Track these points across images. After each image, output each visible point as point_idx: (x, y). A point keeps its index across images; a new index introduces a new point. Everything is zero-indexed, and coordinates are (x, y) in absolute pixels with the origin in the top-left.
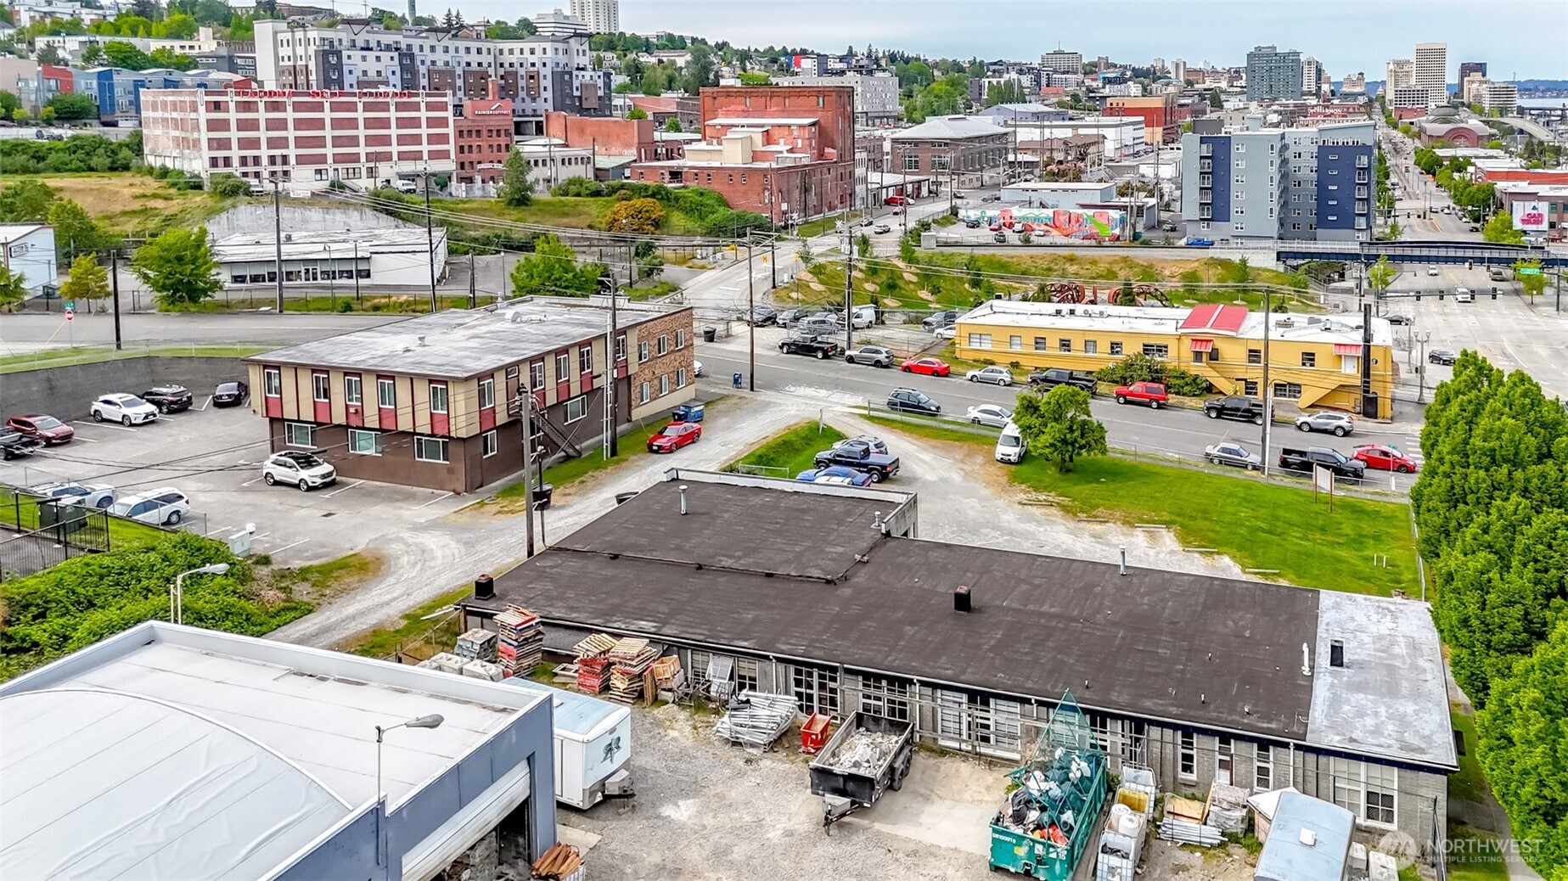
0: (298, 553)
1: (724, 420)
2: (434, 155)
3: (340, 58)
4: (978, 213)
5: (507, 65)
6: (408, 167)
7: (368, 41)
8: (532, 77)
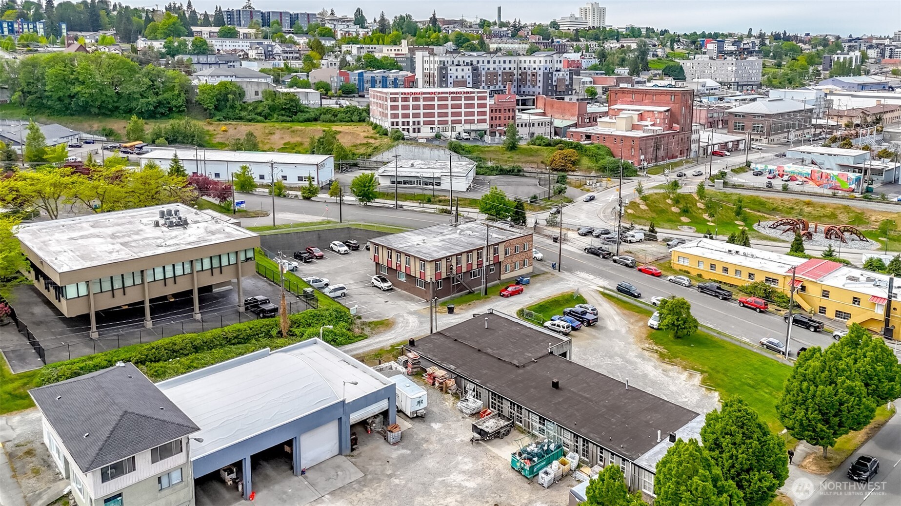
0: (372, 315)
1: (538, 285)
2: (480, 121)
3: (447, 71)
4: (763, 166)
5: (523, 69)
6: (468, 127)
7: (459, 61)
8: (534, 75)
